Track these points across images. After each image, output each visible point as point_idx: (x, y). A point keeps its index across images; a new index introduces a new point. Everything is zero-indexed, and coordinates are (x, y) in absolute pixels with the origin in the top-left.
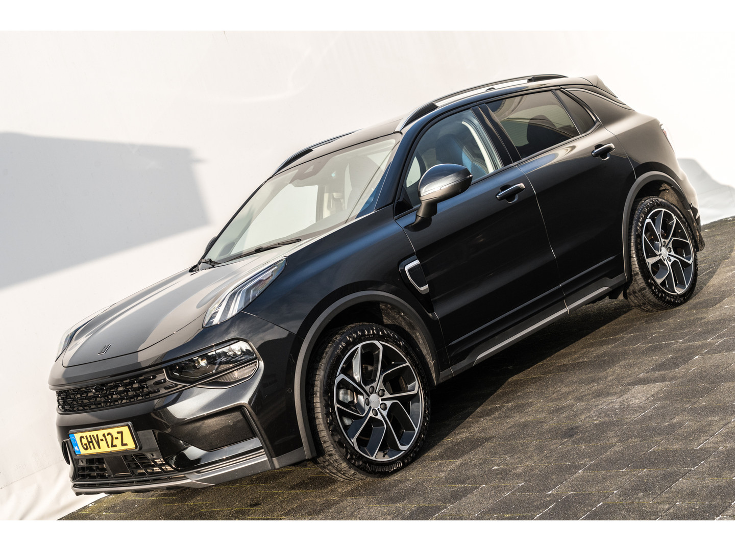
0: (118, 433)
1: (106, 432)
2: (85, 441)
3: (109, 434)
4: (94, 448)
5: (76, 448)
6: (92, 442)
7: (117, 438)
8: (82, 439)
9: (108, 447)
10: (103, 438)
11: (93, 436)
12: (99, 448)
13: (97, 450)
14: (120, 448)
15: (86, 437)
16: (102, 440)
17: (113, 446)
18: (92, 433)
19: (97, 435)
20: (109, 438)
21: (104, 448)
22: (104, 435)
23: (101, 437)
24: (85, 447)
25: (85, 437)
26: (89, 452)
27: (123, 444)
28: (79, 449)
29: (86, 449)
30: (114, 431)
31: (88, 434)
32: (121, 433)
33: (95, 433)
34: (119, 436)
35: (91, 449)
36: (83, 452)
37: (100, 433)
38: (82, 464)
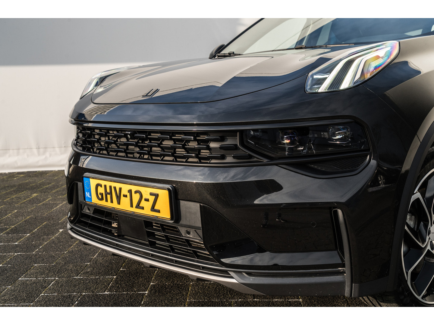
0: (151, 194)
1: (134, 188)
2: (101, 190)
3: (136, 192)
4: (112, 202)
5: (87, 194)
6: (111, 193)
7: (147, 200)
8: (99, 187)
9: (132, 206)
10: (128, 195)
11: (115, 188)
12: (119, 203)
13: (115, 205)
14: (147, 211)
15: (105, 186)
16: (125, 196)
17: (138, 206)
18: (113, 184)
19: (120, 189)
20: (136, 197)
21: (125, 206)
22: (130, 191)
23: (125, 191)
24: (100, 196)
25: (103, 186)
26: (103, 203)
27: (153, 209)
28: (91, 195)
29: (102, 199)
30: (146, 191)
31: (108, 184)
32: (157, 196)
33: (118, 185)
34: (152, 199)
35: (107, 201)
36: (95, 200)
37: (125, 188)
38: (88, 211)
